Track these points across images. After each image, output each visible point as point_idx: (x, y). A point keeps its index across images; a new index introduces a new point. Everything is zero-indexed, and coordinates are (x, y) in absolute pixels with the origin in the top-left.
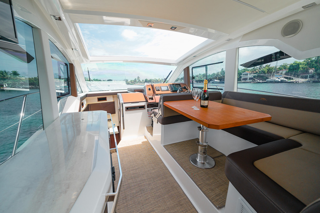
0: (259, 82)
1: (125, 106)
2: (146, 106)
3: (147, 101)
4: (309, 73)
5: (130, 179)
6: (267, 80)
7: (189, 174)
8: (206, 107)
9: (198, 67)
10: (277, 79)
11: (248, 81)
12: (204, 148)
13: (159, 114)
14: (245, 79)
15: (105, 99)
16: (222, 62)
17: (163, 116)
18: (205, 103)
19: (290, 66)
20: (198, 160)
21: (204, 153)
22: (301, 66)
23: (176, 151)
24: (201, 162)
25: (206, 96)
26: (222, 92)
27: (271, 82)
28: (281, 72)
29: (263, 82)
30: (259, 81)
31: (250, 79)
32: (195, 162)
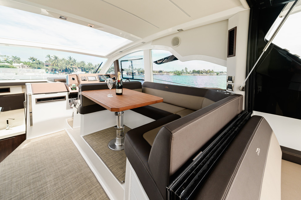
1: (35, 97)
2: (67, 97)
3: (68, 91)
5: (25, 187)
7: (103, 159)
8: (121, 94)
9: (125, 61)
12: (120, 131)
13: (78, 103)
15: (8, 90)
16: (142, 59)
17: (81, 105)
18: (119, 91)
20: (116, 144)
21: (121, 135)
23: (96, 139)
24: (119, 145)
25: (120, 85)
26: (142, 82)
32: (114, 146)
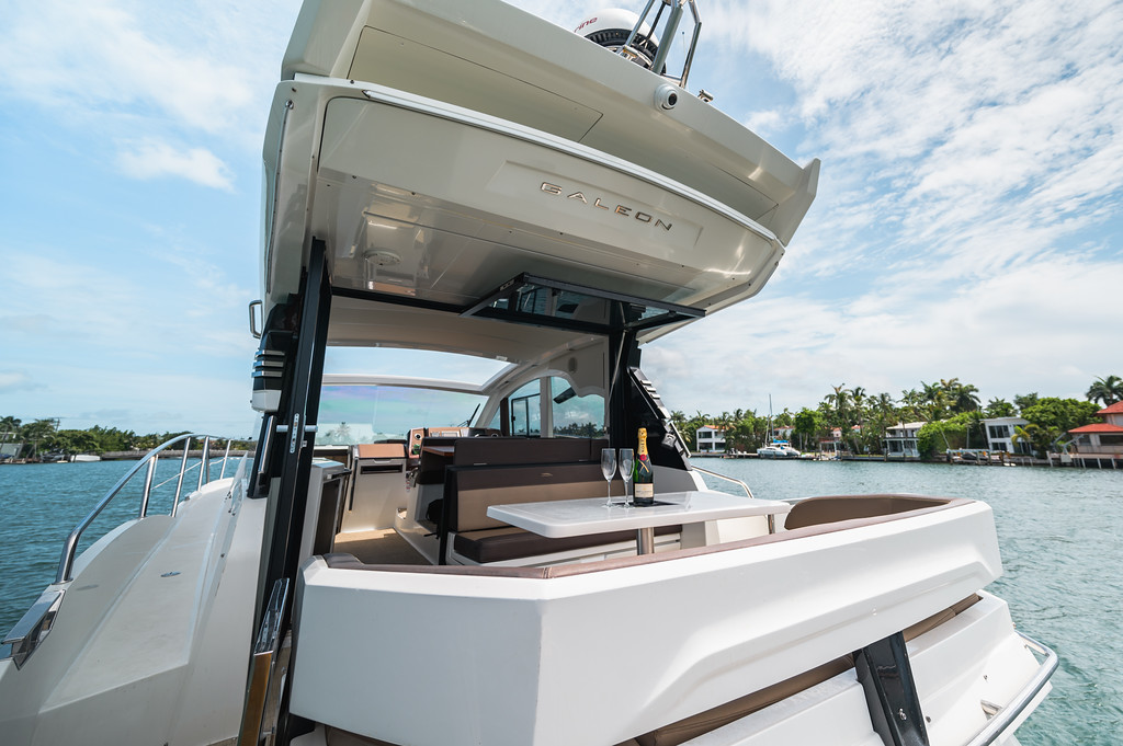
0: (741, 457)
1: (361, 464)
2: (404, 468)
3: (407, 457)
4: (834, 439)
6: (759, 450)
10: (779, 450)
11: (714, 451)
14: (707, 446)
19: (797, 419)
22: (816, 420)
27: (768, 457)
28: (781, 431)
29: (747, 457)
30: (739, 453)
31: (719, 445)
